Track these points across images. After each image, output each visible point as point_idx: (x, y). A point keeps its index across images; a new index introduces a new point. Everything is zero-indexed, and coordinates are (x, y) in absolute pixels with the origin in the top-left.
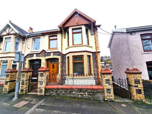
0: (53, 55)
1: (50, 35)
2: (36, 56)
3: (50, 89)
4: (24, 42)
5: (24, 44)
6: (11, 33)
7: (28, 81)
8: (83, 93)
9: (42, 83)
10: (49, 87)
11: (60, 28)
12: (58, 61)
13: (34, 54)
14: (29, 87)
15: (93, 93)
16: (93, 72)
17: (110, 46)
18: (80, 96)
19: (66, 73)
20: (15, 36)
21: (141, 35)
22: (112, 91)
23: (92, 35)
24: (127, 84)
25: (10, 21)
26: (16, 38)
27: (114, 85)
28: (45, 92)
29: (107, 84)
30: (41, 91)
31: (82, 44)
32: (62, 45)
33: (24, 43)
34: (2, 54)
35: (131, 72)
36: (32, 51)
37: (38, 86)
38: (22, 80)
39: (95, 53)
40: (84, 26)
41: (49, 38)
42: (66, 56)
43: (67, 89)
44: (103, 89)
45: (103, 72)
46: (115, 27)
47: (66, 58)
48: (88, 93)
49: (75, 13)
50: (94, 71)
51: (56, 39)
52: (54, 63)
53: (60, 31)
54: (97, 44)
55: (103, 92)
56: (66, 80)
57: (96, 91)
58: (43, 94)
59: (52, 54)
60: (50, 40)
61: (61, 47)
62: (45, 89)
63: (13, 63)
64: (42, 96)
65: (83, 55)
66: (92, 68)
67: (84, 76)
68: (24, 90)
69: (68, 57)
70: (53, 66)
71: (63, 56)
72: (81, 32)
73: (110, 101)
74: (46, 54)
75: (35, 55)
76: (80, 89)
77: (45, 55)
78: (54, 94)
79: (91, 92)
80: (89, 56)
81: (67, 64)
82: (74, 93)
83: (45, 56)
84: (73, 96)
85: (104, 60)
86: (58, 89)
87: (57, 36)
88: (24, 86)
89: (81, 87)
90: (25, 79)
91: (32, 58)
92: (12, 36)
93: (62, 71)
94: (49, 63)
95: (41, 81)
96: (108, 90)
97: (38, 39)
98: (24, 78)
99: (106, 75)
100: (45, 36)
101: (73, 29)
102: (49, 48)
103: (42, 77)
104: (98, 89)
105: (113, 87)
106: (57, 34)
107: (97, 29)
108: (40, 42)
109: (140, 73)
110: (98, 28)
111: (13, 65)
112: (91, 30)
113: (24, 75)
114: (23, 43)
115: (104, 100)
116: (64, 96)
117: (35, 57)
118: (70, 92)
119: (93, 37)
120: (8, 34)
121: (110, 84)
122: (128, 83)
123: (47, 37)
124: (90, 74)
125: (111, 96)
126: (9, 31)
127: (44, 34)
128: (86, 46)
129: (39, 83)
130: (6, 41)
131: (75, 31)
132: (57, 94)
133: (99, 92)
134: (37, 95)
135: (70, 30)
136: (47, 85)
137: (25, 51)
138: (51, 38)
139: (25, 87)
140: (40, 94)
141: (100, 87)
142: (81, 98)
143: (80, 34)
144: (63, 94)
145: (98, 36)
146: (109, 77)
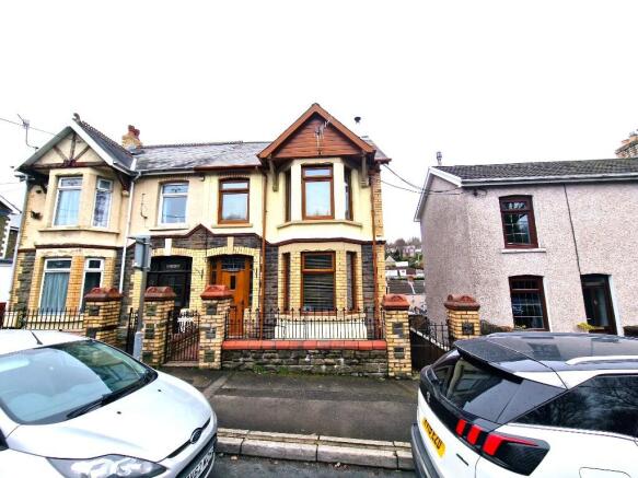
0: (235, 244)
1: (222, 177)
2: (174, 246)
3: (236, 351)
4: (126, 193)
5: (125, 200)
6: (83, 159)
7: (164, 328)
8: (331, 361)
9: (214, 332)
10: (231, 344)
11: (264, 160)
12: (252, 266)
13: (164, 237)
14: (166, 345)
15: (359, 359)
16: (360, 305)
17: (420, 215)
18: (324, 367)
19: (276, 303)
20: (97, 173)
21: (501, 198)
22: (408, 354)
23: (364, 187)
24: (446, 334)
25: (76, 115)
26: (98, 177)
27: (413, 337)
28: (222, 360)
29: (396, 336)
30: (210, 356)
31: (332, 216)
32: (265, 212)
33: (128, 196)
34: (45, 234)
35: (456, 304)
36: (156, 225)
37: (201, 341)
38: (148, 325)
39: (370, 243)
40: (339, 160)
41: (220, 186)
42: (277, 250)
43: (288, 350)
44: (386, 349)
45: (387, 304)
46: (439, 157)
47: (280, 257)
48: (345, 358)
49: (315, 117)
50: (364, 298)
51: (247, 191)
52: (236, 269)
53: (259, 167)
54: (376, 218)
55: (385, 356)
56: (276, 328)
57: (366, 354)
58: (216, 364)
59: (230, 240)
60: (222, 192)
61: (261, 219)
62: (223, 351)
63: (87, 268)
64: (213, 369)
65: (334, 252)
66: (360, 290)
67: (336, 314)
68: (155, 353)
69: (287, 256)
70: (233, 280)
71: (269, 250)
72: (330, 178)
73: (402, 378)
74: (211, 239)
75: (168, 242)
76: (325, 349)
77: (206, 244)
78: (250, 365)
79: (355, 357)
80: (352, 255)
81: (280, 276)
82: (307, 359)
83: (206, 246)
84: (304, 368)
85: (407, 254)
86: (262, 350)
87: (248, 180)
88: (154, 341)
89: (327, 345)
90: (158, 322)
91: (159, 250)
92: (86, 172)
93: (264, 299)
94: (218, 270)
95: (209, 329)
96: (399, 350)
97: (181, 186)
98: (153, 318)
99: (394, 312)
100: (208, 179)
101: (304, 167)
102: (220, 220)
103: (214, 317)
104: (374, 348)
105: (411, 342)
106: (249, 173)
107: (378, 171)
108: (186, 196)
109: (477, 308)
110: (382, 167)
111: (88, 275)
112: (360, 171)
113: (153, 309)
114: (122, 196)
115: (387, 377)
116: (278, 368)
117: (168, 250)
118: (297, 358)
119: (366, 193)
120: (71, 164)
121: (402, 336)
122: (450, 332)
123: (212, 183)
124: (353, 309)
125: (405, 365)
126: (73, 152)
127: (201, 172)
128: (344, 223)
129: (203, 333)
130: (60, 186)
131: (310, 173)
132: (258, 364)
133: (376, 357)
134: (197, 368)
135: (296, 169)
136: (225, 339)
137: (130, 224)
138: (226, 186)
139: (157, 345)
140: (207, 364)
141: (377, 343)
142: (326, 374)
143: (328, 184)
144: (276, 364)
145: (380, 191)
146: (401, 317)
